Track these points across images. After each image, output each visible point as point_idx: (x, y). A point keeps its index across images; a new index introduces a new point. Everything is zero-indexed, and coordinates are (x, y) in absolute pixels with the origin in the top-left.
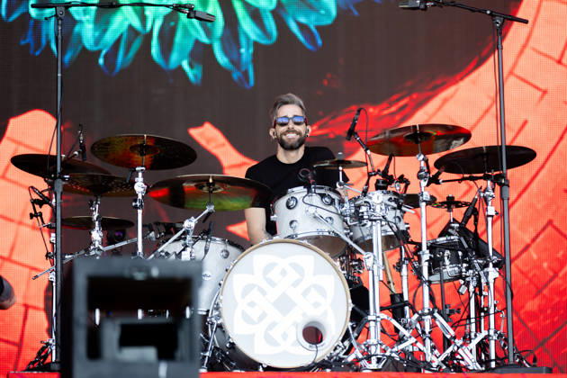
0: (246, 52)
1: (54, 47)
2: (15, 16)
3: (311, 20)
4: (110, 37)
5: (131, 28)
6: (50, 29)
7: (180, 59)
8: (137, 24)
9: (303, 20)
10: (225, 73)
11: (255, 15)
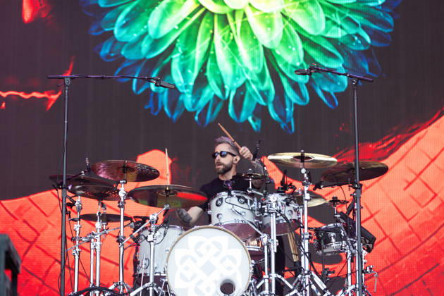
0: (289, 111)
1: (166, 109)
2: (141, 91)
3: (331, 89)
4: (202, 103)
5: (215, 96)
6: (164, 97)
7: (247, 116)
8: (219, 93)
9: (326, 89)
10: (276, 124)
11: (295, 86)
